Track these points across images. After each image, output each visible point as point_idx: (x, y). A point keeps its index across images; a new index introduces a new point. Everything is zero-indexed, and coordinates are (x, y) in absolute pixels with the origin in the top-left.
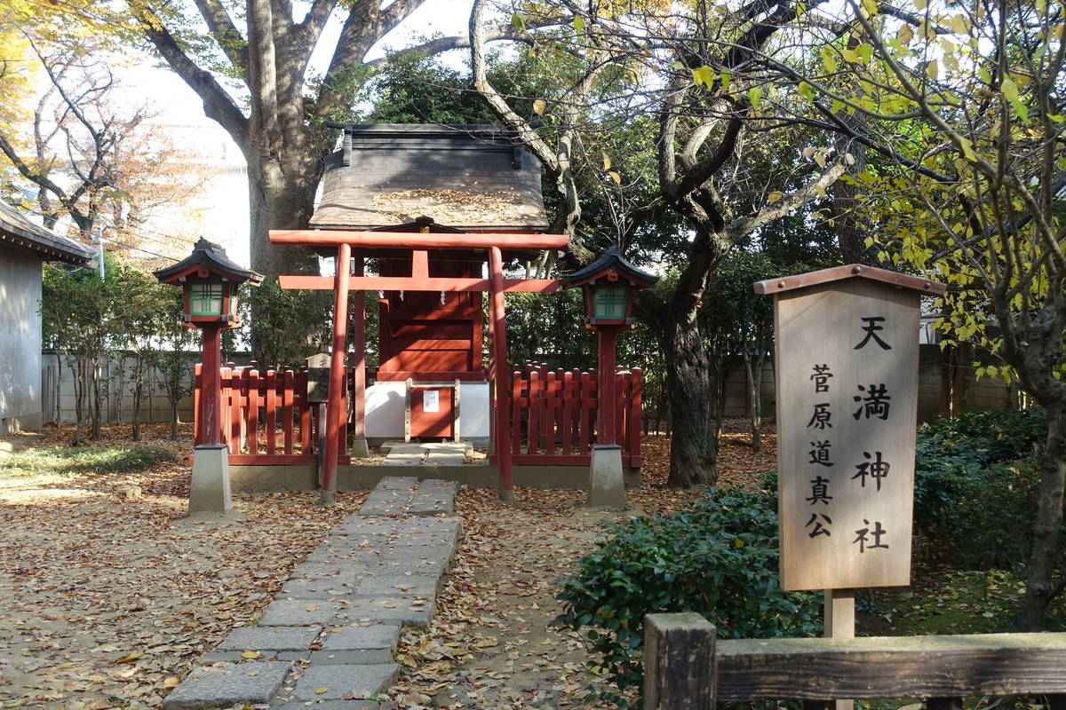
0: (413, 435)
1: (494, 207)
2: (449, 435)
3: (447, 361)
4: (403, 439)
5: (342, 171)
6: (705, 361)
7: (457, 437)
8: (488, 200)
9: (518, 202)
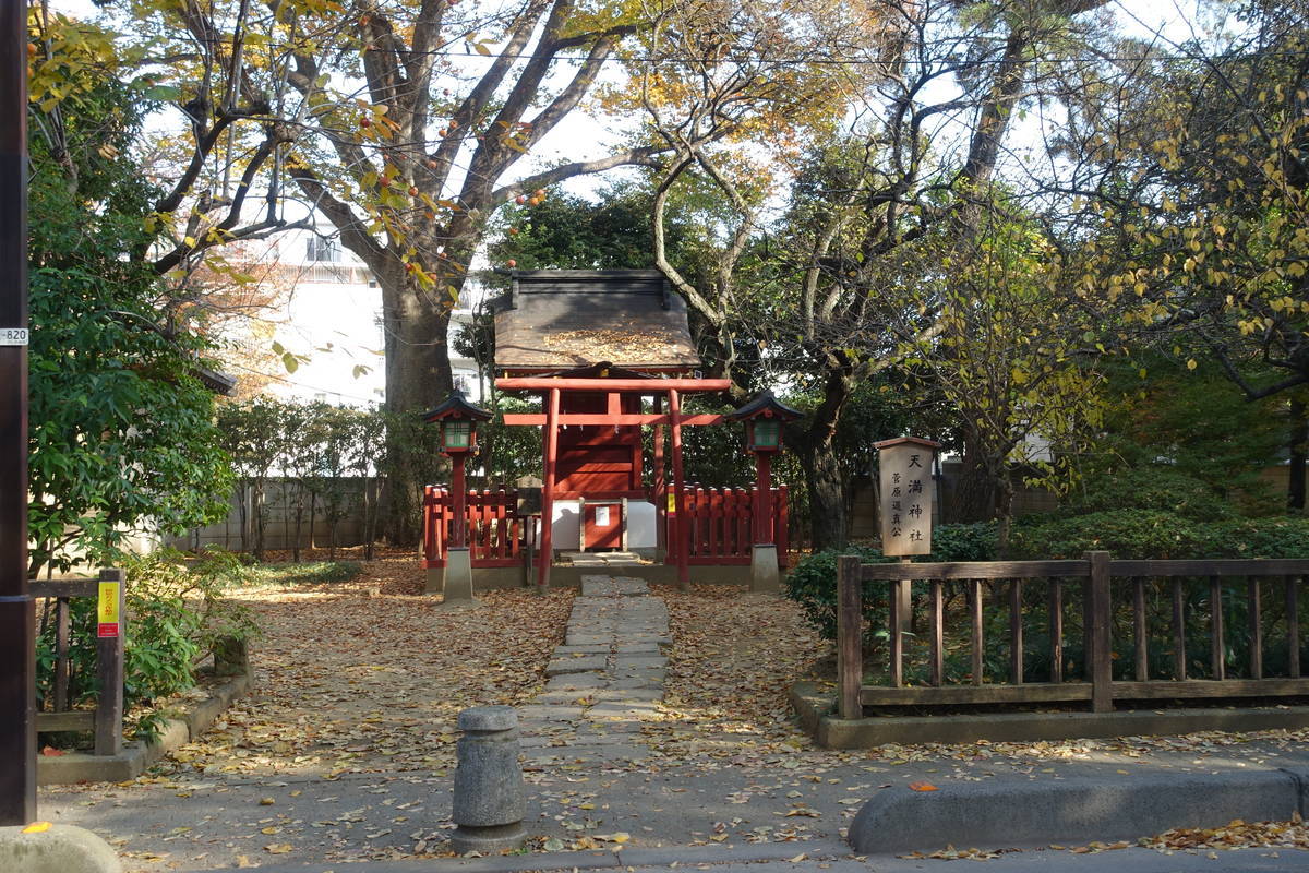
0: (588, 546)
1: (650, 346)
2: (618, 546)
3: (611, 482)
4: (579, 550)
5: (511, 313)
6: (838, 479)
7: (625, 547)
8: (644, 339)
9: (670, 341)
